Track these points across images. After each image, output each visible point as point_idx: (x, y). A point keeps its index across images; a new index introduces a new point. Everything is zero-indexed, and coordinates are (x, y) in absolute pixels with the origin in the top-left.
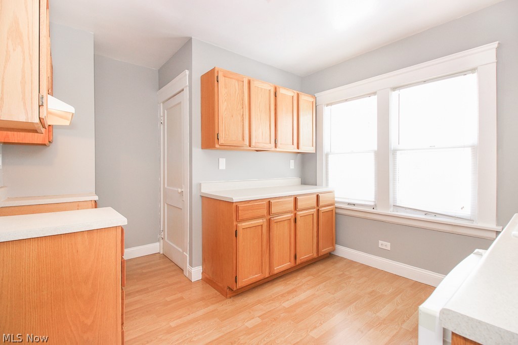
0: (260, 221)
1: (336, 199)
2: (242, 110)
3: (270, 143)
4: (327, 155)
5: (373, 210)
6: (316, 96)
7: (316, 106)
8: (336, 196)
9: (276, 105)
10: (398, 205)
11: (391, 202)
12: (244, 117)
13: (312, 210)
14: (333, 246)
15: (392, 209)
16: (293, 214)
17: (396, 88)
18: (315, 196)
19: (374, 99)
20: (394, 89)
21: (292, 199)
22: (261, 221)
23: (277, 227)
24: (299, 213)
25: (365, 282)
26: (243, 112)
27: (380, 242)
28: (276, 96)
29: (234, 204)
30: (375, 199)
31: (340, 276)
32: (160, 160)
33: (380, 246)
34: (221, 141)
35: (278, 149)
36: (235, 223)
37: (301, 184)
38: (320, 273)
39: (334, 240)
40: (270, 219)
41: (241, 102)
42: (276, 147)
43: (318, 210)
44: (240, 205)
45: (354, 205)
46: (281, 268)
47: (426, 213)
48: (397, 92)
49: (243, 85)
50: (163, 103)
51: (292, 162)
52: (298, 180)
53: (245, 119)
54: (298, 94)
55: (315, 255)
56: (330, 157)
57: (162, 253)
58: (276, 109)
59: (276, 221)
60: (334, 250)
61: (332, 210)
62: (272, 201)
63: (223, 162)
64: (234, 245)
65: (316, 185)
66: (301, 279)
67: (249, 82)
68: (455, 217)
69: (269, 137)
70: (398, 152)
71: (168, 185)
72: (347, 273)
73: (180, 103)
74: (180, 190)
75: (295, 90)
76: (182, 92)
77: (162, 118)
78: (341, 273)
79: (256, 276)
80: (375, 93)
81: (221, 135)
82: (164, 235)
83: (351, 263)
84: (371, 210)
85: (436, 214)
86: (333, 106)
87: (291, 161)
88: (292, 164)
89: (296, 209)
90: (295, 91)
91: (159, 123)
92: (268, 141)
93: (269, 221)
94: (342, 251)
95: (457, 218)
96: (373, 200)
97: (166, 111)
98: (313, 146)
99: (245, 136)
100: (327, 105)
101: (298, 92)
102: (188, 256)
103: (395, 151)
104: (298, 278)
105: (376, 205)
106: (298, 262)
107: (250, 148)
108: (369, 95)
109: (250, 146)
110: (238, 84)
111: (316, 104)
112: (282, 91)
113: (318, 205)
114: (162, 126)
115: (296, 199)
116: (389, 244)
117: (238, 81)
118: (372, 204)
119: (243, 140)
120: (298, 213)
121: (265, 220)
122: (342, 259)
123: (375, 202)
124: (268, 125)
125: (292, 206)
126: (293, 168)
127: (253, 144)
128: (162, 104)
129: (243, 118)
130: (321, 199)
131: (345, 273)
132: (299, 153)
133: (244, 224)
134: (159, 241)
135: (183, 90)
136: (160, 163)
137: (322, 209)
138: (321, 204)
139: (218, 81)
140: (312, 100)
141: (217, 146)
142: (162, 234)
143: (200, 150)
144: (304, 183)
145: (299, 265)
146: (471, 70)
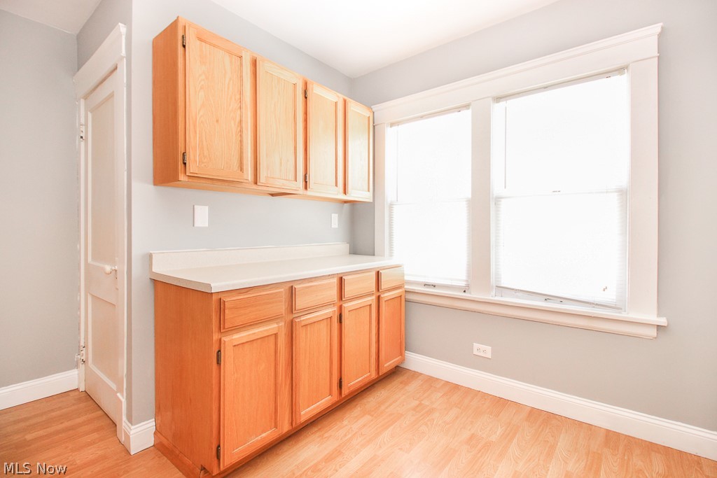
0: (272, 328)
1: (407, 278)
2: (239, 112)
3: (296, 180)
4: (391, 206)
5: (464, 294)
6: (374, 110)
7: (374, 126)
8: (405, 272)
9: (306, 113)
10: (502, 285)
11: (493, 282)
12: (244, 125)
13: (369, 298)
14: (401, 354)
15: (493, 293)
16: (335, 309)
17: (501, 98)
18: (373, 274)
19: (467, 114)
20: (498, 99)
21: (335, 281)
22: (275, 325)
23: (306, 334)
24: (348, 306)
25: (457, 418)
26: (241, 116)
27: (476, 345)
28: (306, 98)
29: (215, 298)
30: (468, 276)
31: (414, 409)
32: (79, 210)
33: (475, 352)
34: (192, 168)
35: (309, 193)
36: (216, 337)
37: (350, 253)
38: (383, 408)
39: (403, 345)
40: (292, 321)
41: (238, 97)
42: (306, 188)
43: (379, 298)
44: (228, 299)
45: (434, 286)
46: (313, 409)
47: (548, 298)
48: (502, 104)
49: (241, 65)
50: (86, 98)
51: (335, 217)
52: (345, 247)
53: (244, 131)
54: (345, 101)
55: (374, 375)
56: (395, 209)
57: (82, 389)
58: (306, 120)
59: (303, 323)
60: (403, 360)
61: (401, 296)
62: (297, 286)
63: (202, 215)
64: (215, 381)
65: (374, 255)
66: (351, 424)
67: (254, 63)
68: (593, 304)
69: (293, 169)
70: (503, 200)
71: (94, 258)
72: (426, 402)
73: (112, 96)
74: (108, 268)
75: (341, 93)
76: (115, 73)
77: (83, 128)
78: (416, 403)
79: (264, 435)
80: (467, 106)
81: (192, 157)
82: (87, 354)
83: (431, 381)
84: (462, 295)
85: (562, 300)
86: (401, 127)
87: (333, 215)
88: (335, 221)
89: (341, 299)
90: (340, 95)
91: (78, 138)
92: (291, 176)
93: (291, 326)
94: (416, 361)
95: (597, 304)
96: (464, 277)
97: (90, 115)
98: (369, 191)
99: (245, 162)
100: (392, 125)
101: (346, 98)
102: (124, 400)
103: (498, 199)
104: (345, 422)
105: (468, 286)
106: (345, 391)
107: (255, 187)
108: (459, 109)
109: (256, 183)
110: (231, 62)
111: (374, 123)
112: (317, 91)
113: (378, 290)
114: (83, 144)
115: (341, 280)
116: (489, 349)
117: (230, 53)
118: (463, 284)
119: (242, 169)
120: (345, 305)
121: (282, 324)
122: (416, 375)
123: (467, 281)
124: (293, 148)
125: (334, 293)
126: (337, 227)
127: (262, 179)
128: (82, 101)
129: (241, 128)
130: (383, 279)
131: (423, 402)
132: (346, 202)
133: (236, 336)
134: (77, 366)
135: (116, 68)
136: (79, 216)
137: (386, 295)
138: (384, 286)
139: (184, 46)
140: (367, 114)
141: (182, 177)
142: (84, 352)
143: (152, 187)
144: (354, 251)
145: (346, 396)
146: (616, 70)
